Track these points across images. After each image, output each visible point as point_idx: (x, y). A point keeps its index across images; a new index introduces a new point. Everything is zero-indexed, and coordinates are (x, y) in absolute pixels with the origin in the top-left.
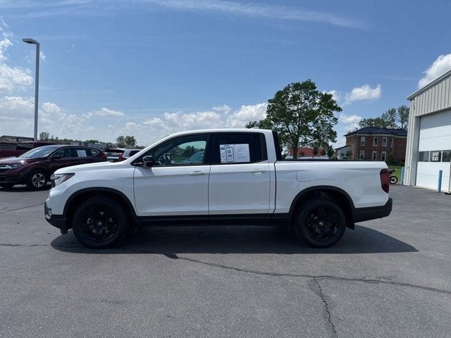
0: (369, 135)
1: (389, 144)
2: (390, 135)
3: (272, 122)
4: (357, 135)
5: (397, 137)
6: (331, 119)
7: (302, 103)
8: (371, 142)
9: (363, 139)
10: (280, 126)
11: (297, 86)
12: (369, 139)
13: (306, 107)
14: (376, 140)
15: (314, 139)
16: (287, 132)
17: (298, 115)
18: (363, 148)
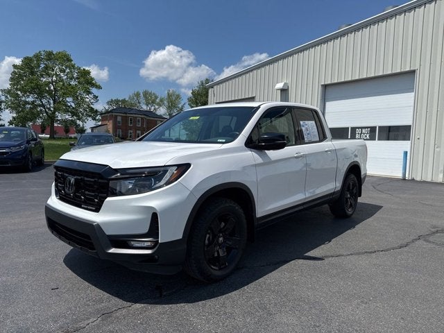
0: (124, 115)
1: (142, 124)
2: (143, 116)
3: (19, 93)
4: (114, 114)
5: (148, 118)
6: (91, 96)
7: (57, 75)
8: (127, 122)
9: (119, 119)
10: (30, 99)
11: (50, 55)
12: (125, 119)
13: (62, 81)
14: (131, 120)
15: (72, 116)
16: (40, 106)
17: (52, 88)
18: (119, 128)
